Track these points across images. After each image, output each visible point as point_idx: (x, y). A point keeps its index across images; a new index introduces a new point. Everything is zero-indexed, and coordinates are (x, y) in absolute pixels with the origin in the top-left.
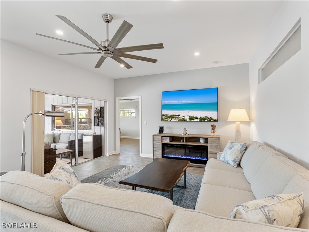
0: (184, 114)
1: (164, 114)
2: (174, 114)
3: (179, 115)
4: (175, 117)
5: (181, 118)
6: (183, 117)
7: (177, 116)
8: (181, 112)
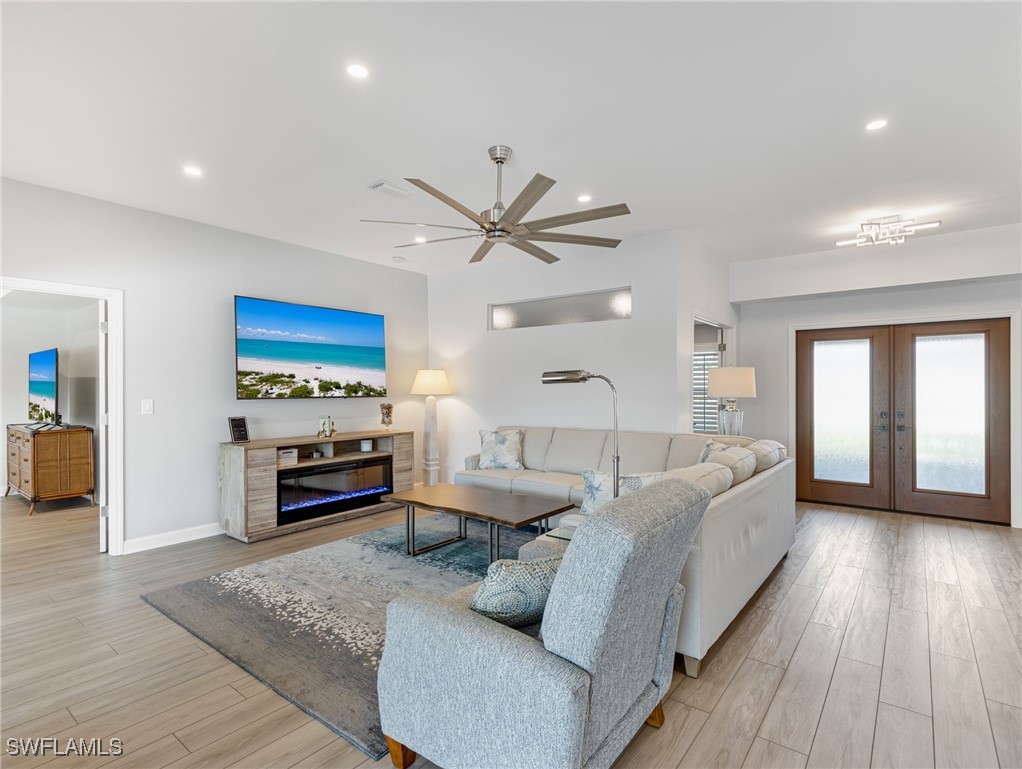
0: (306, 372)
1: (248, 370)
2: (279, 373)
3: (292, 376)
4: (282, 382)
5: (299, 385)
6: (304, 383)
7: (287, 379)
8: (298, 365)
